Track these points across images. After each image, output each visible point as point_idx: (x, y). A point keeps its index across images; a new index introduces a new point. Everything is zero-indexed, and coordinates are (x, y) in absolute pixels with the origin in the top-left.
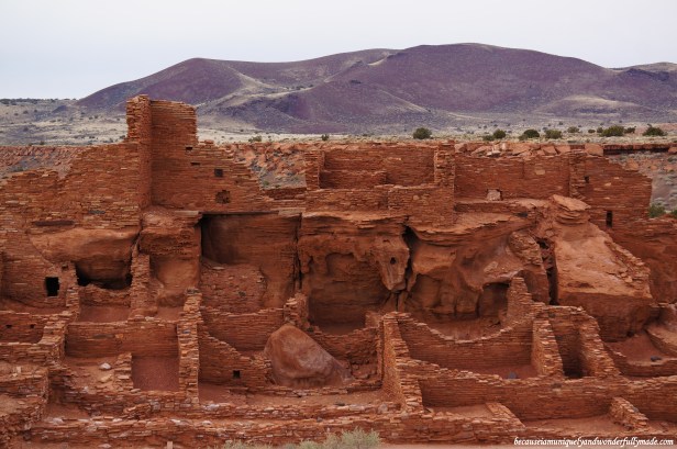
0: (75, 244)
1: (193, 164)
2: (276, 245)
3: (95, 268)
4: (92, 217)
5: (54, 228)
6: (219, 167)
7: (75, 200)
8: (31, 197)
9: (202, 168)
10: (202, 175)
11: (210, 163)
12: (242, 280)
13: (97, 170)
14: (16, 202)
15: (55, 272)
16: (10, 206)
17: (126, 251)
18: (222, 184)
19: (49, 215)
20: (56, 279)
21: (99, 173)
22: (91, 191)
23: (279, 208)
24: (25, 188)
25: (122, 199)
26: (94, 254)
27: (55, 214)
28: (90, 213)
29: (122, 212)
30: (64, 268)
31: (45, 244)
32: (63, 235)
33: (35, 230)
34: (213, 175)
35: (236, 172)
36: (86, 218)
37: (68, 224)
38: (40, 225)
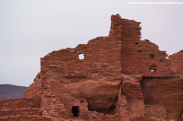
0: (90, 88)
1: (139, 51)
2: (175, 94)
3: (96, 102)
4: (97, 74)
5: (76, 80)
6: (153, 53)
7: (88, 65)
8: (63, 62)
9: (143, 53)
10: (143, 57)
11: (148, 51)
12: (158, 112)
13: (100, 49)
14: (55, 65)
15: (77, 103)
16: (51, 68)
17: (115, 93)
18: (153, 62)
19: (73, 73)
20: (78, 107)
21: (101, 51)
22: (97, 60)
23: (180, 75)
24: (60, 58)
25: (113, 64)
26: (100, 93)
27: (76, 72)
28: (96, 72)
29: (113, 72)
30: (81, 101)
31: (73, 88)
32: (82, 83)
33: (65, 80)
34: (148, 57)
35: (161, 55)
36: (94, 74)
37: (84, 78)
38: (68, 78)
